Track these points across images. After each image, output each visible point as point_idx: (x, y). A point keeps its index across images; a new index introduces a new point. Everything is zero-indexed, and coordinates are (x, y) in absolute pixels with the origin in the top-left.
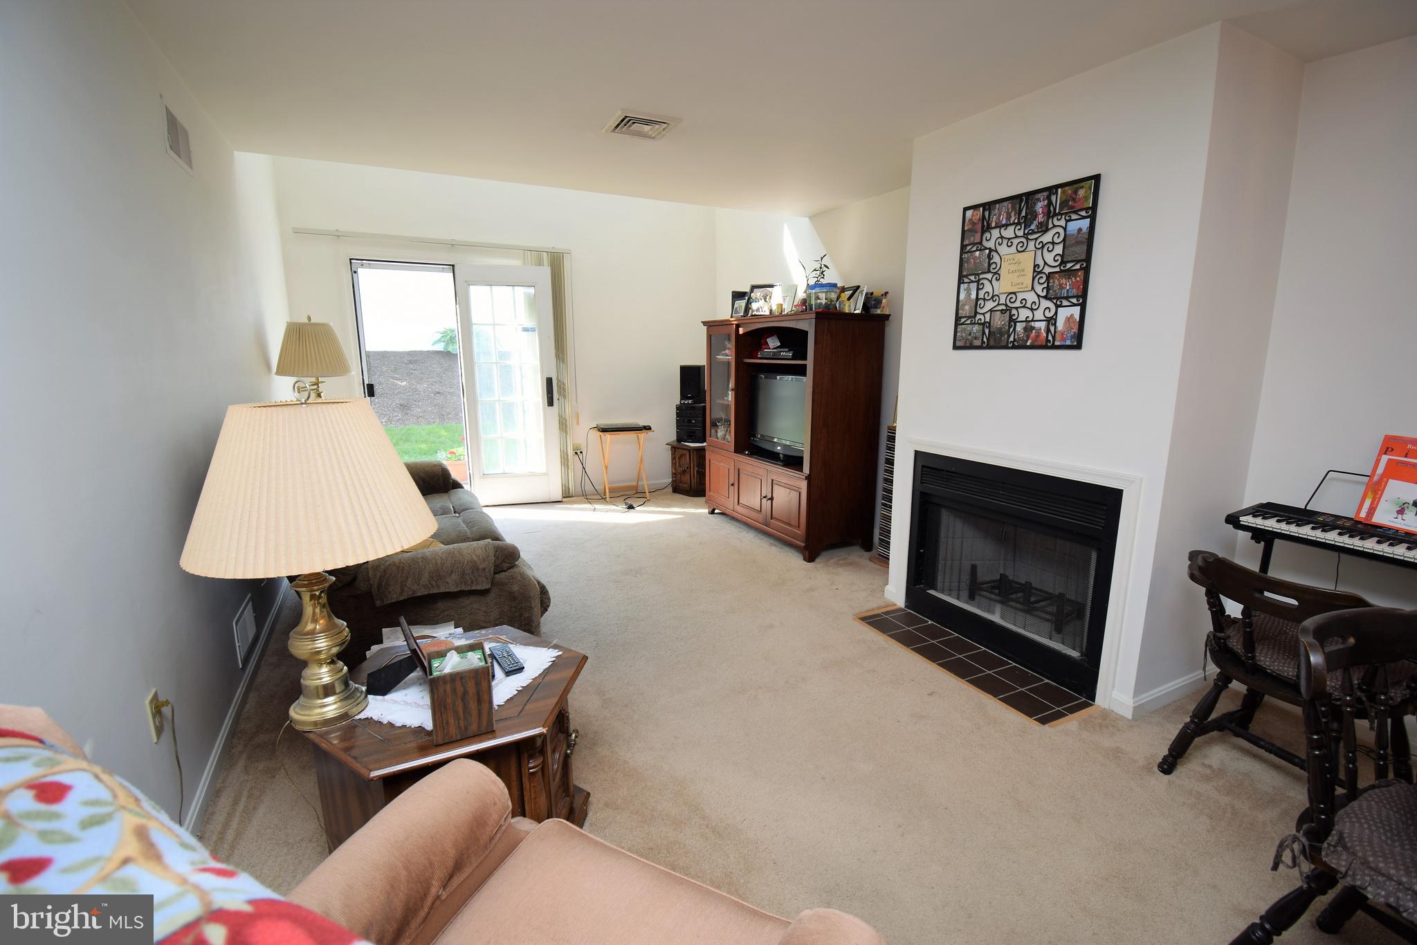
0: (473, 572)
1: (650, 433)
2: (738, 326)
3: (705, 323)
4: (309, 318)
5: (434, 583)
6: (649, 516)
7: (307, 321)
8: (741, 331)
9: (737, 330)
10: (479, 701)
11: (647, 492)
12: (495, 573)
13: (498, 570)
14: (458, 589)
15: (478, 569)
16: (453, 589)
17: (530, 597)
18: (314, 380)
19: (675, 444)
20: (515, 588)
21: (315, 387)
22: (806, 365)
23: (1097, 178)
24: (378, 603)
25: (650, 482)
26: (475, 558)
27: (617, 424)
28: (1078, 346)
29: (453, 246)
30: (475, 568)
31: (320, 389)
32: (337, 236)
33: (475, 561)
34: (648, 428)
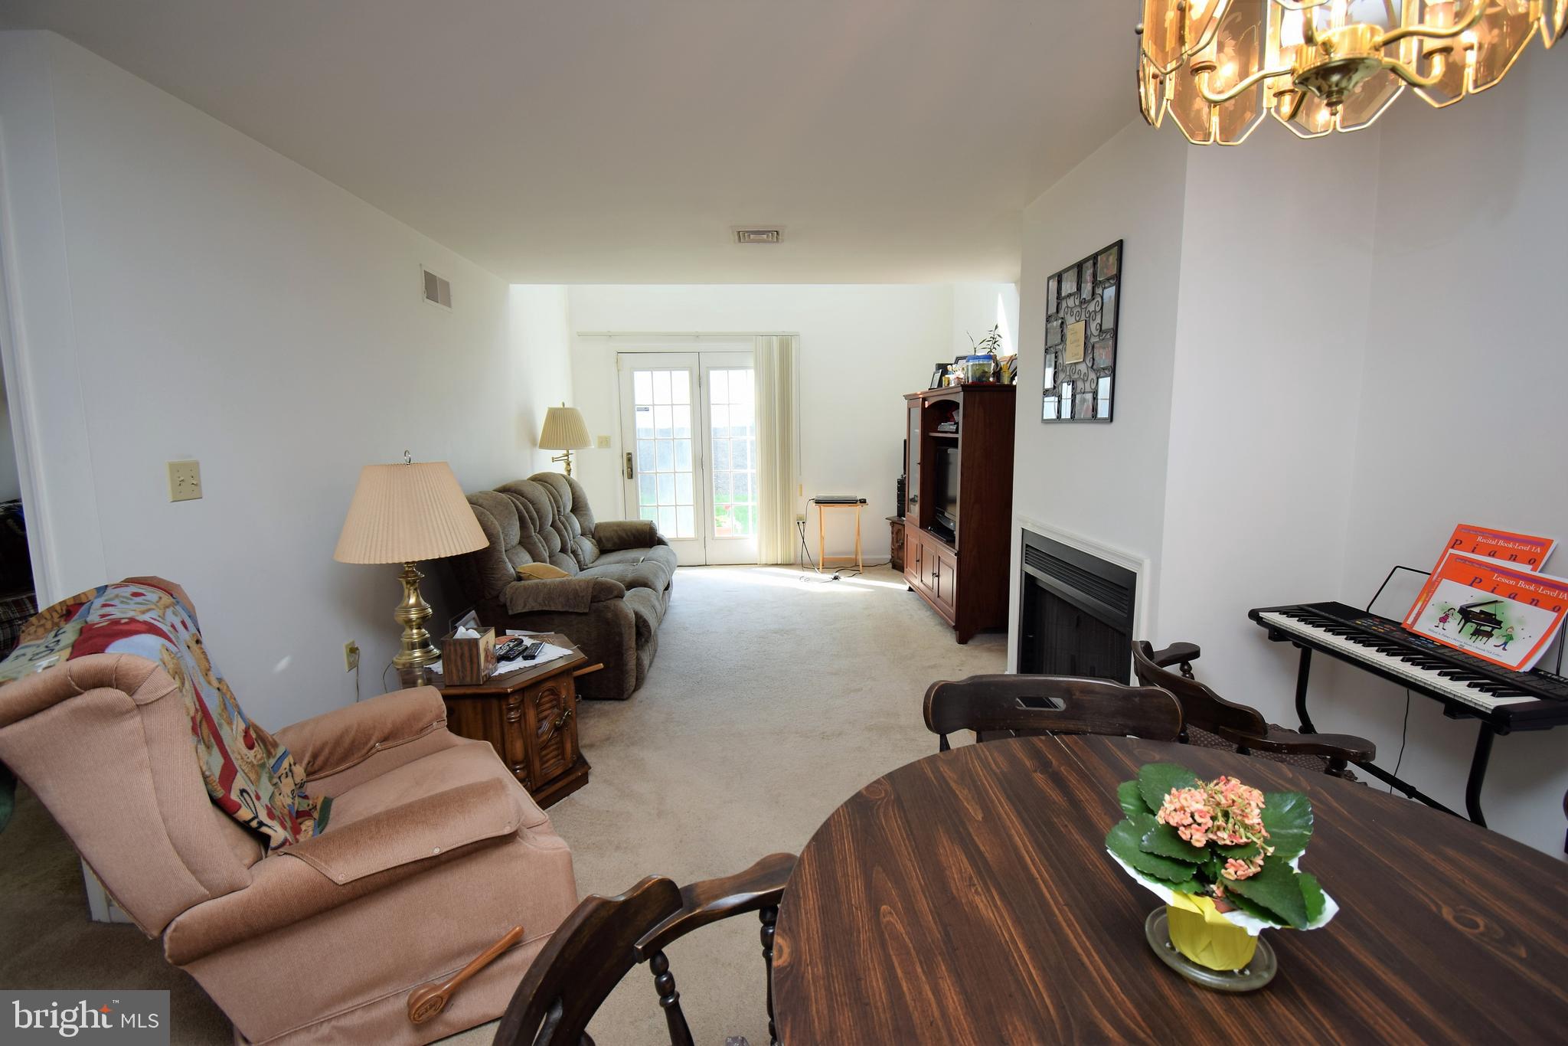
0: (575, 598)
1: (865, 506)
2: (924, 400)
3: (906, 397)
4: (564, 405)
5: (547, 602)
6: (853, 586)
7: (562, 406)
8: (927, 404)
9: (923, 404)
10: (471, 661)
11: (861, 565)
12: (591, 602)
13: (595, 599)
14: (564, 610)
15: (579, 596)
16: (560, 609)
17: (620, 625)
18: (565, 452)
19: (896, 519)
20: (609, 615)
21: (566, 458)
22: (957, 438)
23: (1120, 244)
24: (510, 613)
25: (865, 557)
26: (577, 587)
27: (833, 497)
28: (1111, 420)
29: (697, 337)
30: (576, 593)
31: (570, 460)
32: (610, 336)
33: (577, 590)
34: (863, 501)
